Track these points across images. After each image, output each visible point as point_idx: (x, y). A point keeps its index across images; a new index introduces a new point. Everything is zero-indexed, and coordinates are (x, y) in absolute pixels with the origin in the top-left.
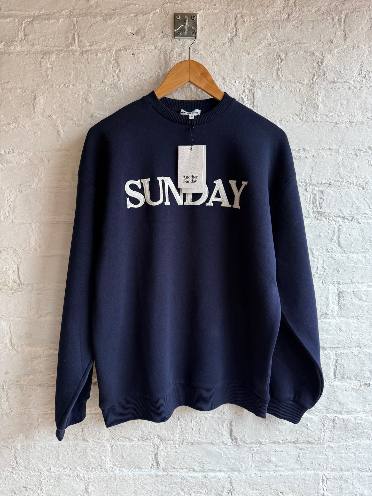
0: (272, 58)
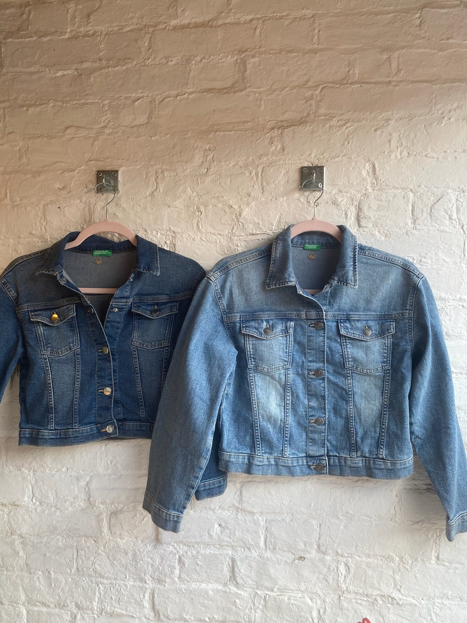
0: (192, 210)
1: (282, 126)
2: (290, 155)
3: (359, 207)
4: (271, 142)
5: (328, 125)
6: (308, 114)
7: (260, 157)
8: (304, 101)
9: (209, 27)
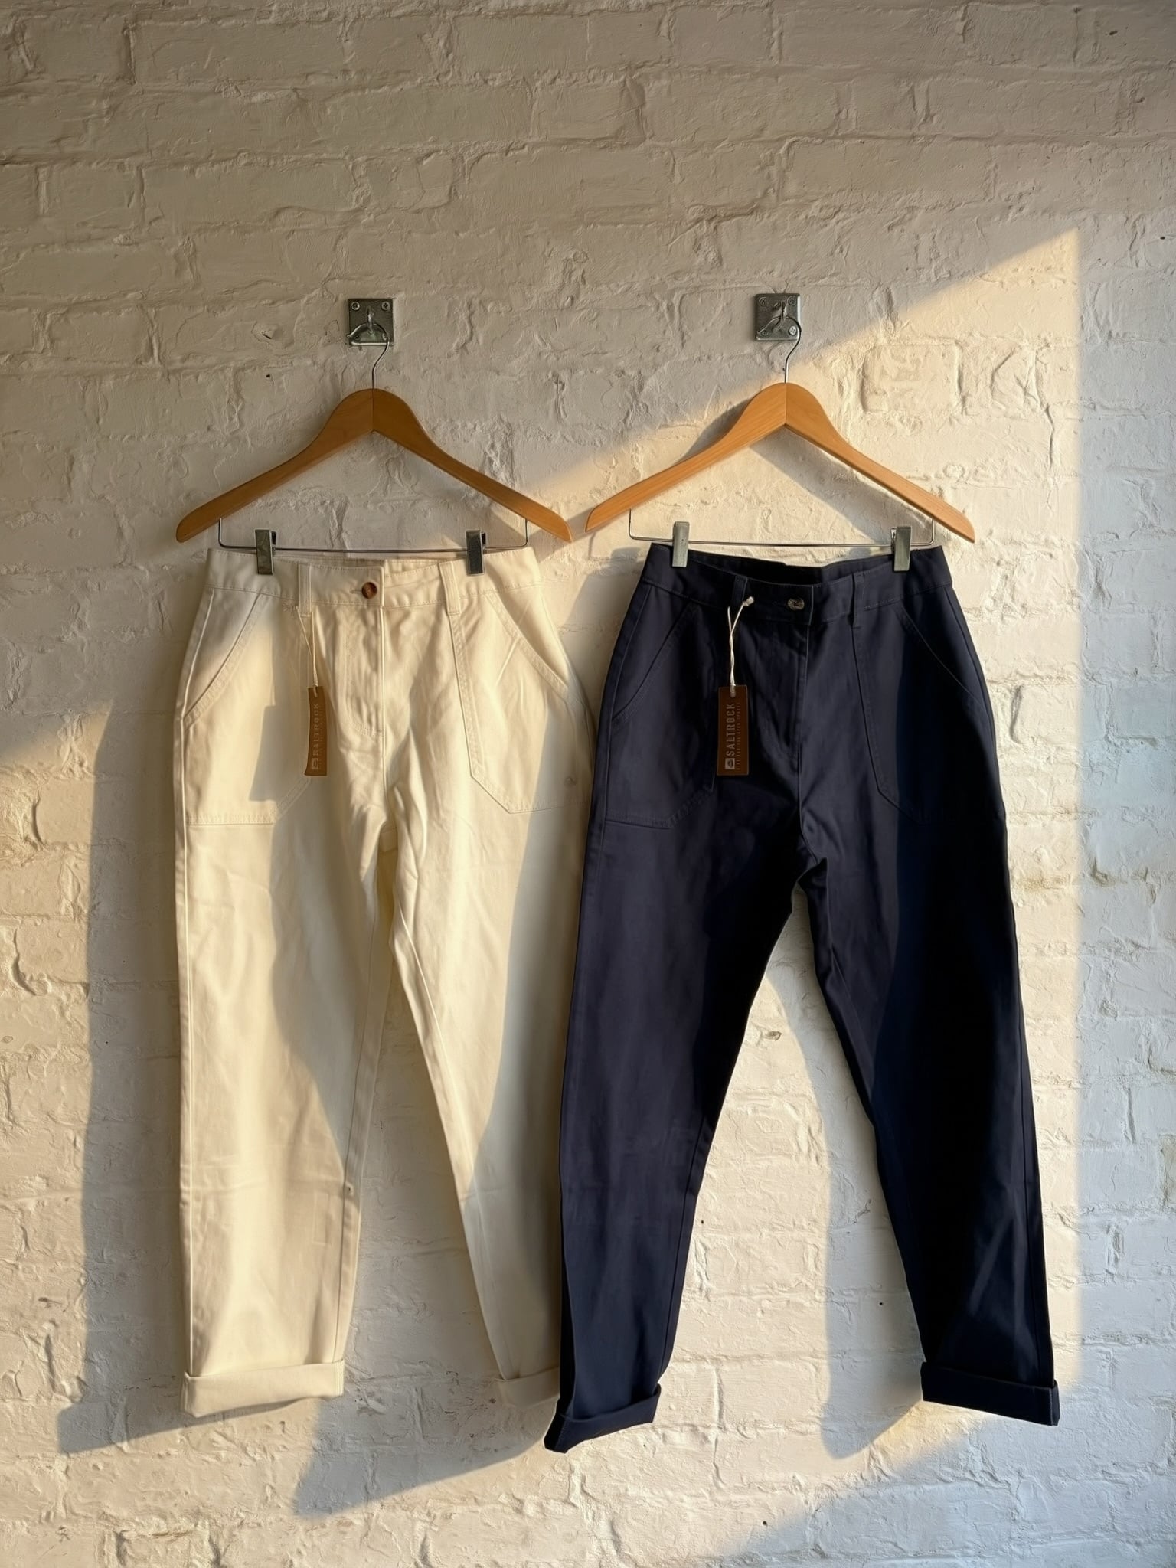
0: (544, 381)
1: (715, 217)
2: (734, 273)
3: (863, 373)
4: (697, 247)
5: (803, 216)
6: (765, 194)
7: (675, 275)
8: (758, 167)
9: (568, 14)
